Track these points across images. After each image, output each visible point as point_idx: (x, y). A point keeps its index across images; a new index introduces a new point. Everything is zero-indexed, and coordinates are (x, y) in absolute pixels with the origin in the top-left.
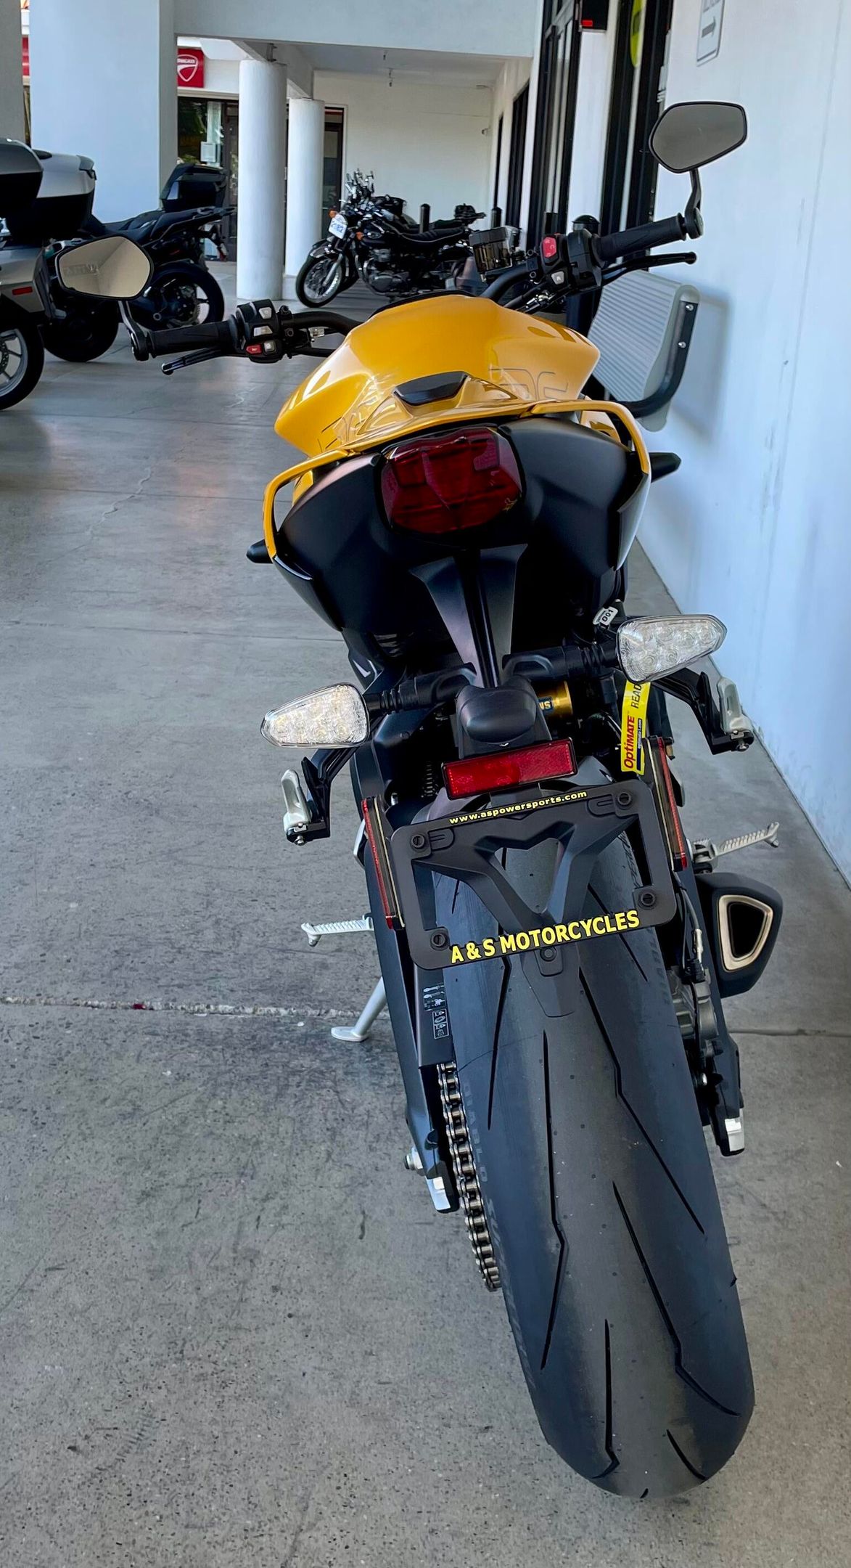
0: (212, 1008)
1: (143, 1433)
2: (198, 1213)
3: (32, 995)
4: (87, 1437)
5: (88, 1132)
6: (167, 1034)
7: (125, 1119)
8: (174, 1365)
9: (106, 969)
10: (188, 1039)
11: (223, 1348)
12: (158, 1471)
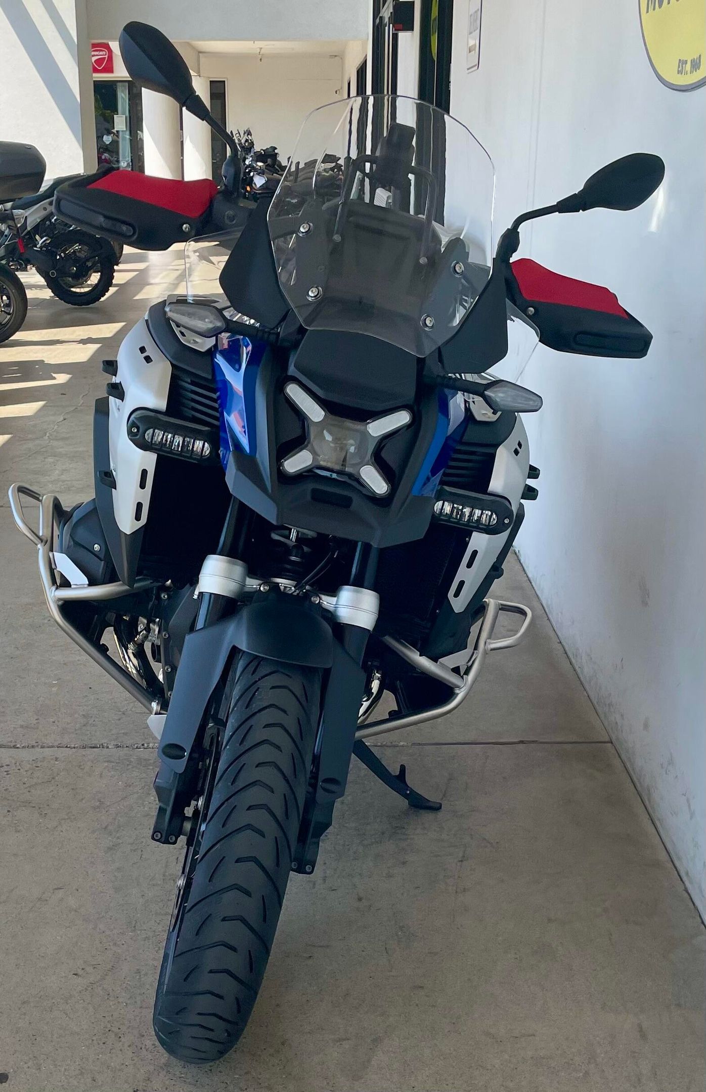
0: (146, 745)
1: (115, 966)
2: (141, 857)
3: (34, 743)
4: (83, 969)
5: (73, 817)
6: (118, 761)
7: (95, 810)
8: (130, 933)
9: (78, 725)
10: (131, 764)
11: (158, 924)
12: (124, 983)
